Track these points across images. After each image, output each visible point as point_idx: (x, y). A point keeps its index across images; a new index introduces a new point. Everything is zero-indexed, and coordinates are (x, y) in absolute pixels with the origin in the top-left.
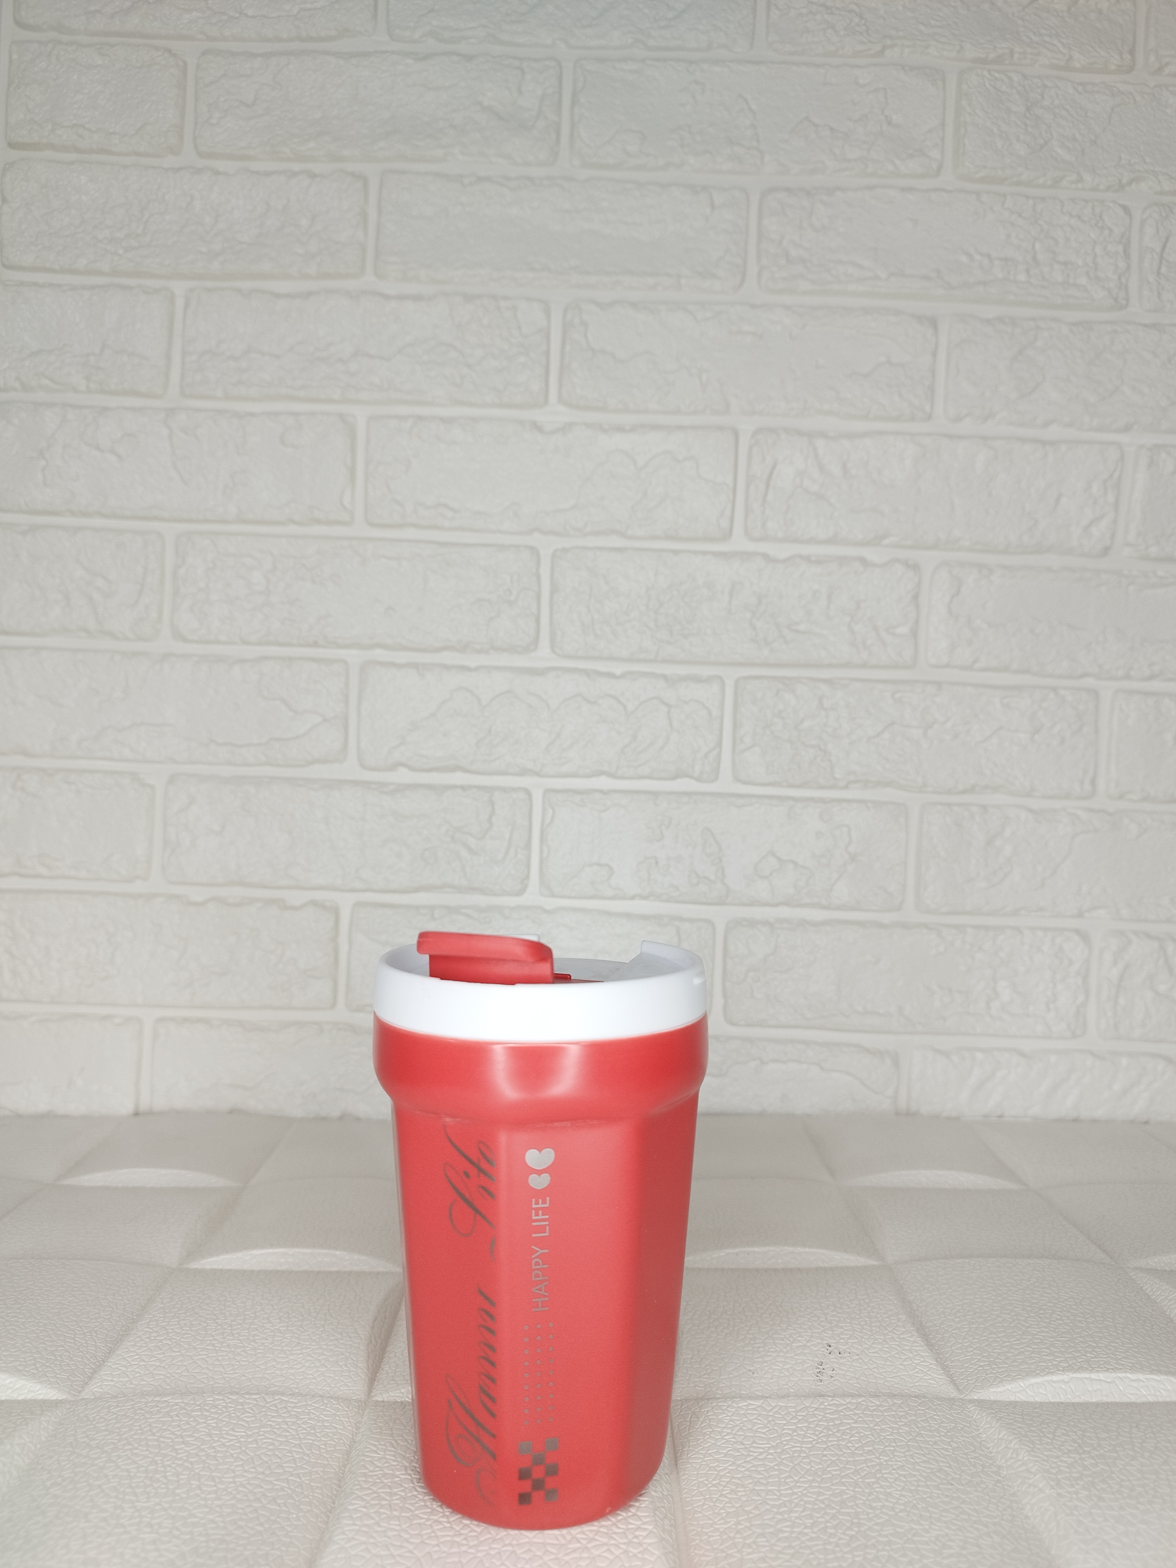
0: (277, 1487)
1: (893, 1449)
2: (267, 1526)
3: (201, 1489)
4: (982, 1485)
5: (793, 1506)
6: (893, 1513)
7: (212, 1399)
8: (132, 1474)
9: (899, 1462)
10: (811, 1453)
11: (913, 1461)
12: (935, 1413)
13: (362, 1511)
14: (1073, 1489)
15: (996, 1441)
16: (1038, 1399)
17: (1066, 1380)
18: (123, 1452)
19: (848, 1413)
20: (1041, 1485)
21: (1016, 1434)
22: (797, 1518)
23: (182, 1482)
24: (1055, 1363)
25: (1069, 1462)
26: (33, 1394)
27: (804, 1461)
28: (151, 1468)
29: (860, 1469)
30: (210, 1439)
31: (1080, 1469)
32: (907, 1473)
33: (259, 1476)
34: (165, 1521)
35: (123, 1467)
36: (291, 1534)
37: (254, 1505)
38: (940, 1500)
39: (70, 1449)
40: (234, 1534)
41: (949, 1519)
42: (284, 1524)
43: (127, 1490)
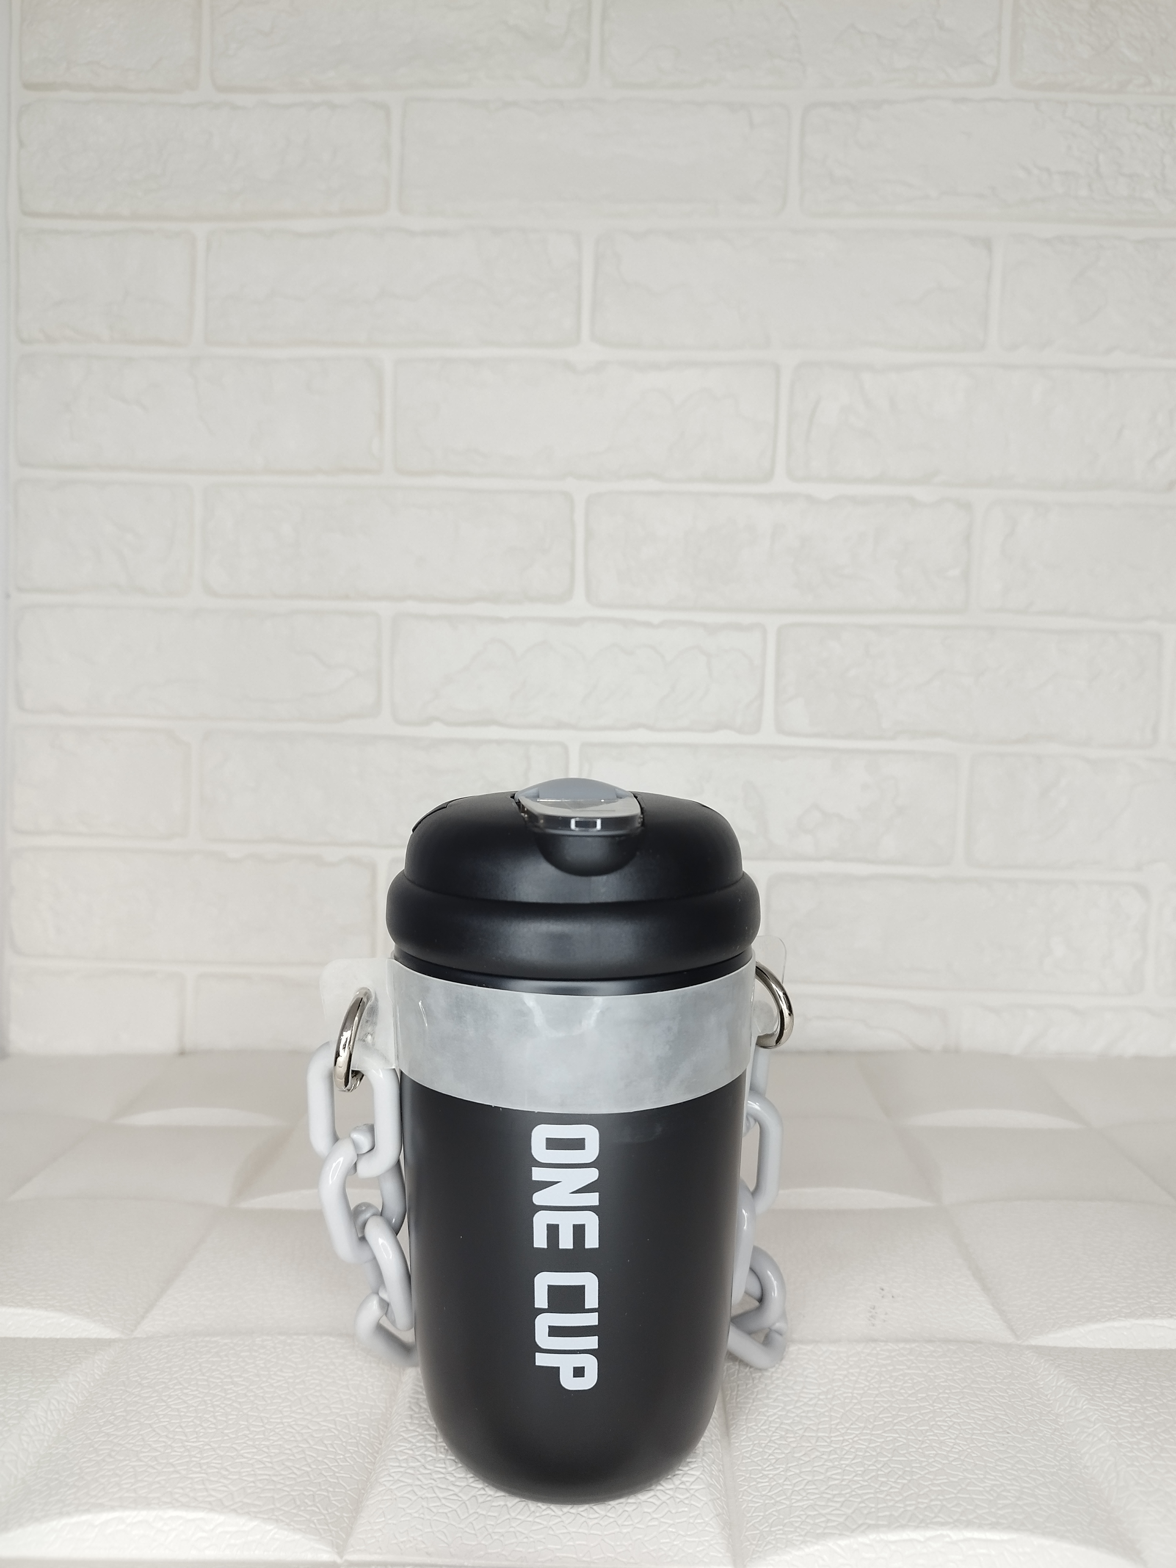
0: (324, 1428)
1: (947, 1395)
2: (314, 1467)
3: (249, 1430)
4: (1039, 1434)
5: (844, 1452)
6: (946, 1462)
7: (261, 1339)
8: (182, 1414)
9: (954, 1409)
10: (863, 1399)
11: (968, 1408)
12: (991, 1359)
13: (408, 1454)
14: (1135, 1440)
15: (1054, 1388)
16: (1099, 1346)
17: (1128, 1327)
18: (172, 1392)
19: (900, 1359)
20: (1100, 1435)
21: (1075, 1382)
22: (847, 1465)
23: (230, 1422)
24: (1117, 1309)
25: (1130, 1411)
26: (87, 1333)
27: (856, 1407)
28: (200, 1407)
29: (912, 1416)
30: (258, 1379)
31: (1142, 1419)
32: (962, 1421)
33: (308, 1417)
34: (214, 1461)
35: (173, 1407)
36: (338, 1475)
37: (301, 1445)
38: (995, 1449)
39: (123, 1388)
40: (281, 1475)
41: (1005, 1468)
42: (331, 1465)
43: (177, 1430)
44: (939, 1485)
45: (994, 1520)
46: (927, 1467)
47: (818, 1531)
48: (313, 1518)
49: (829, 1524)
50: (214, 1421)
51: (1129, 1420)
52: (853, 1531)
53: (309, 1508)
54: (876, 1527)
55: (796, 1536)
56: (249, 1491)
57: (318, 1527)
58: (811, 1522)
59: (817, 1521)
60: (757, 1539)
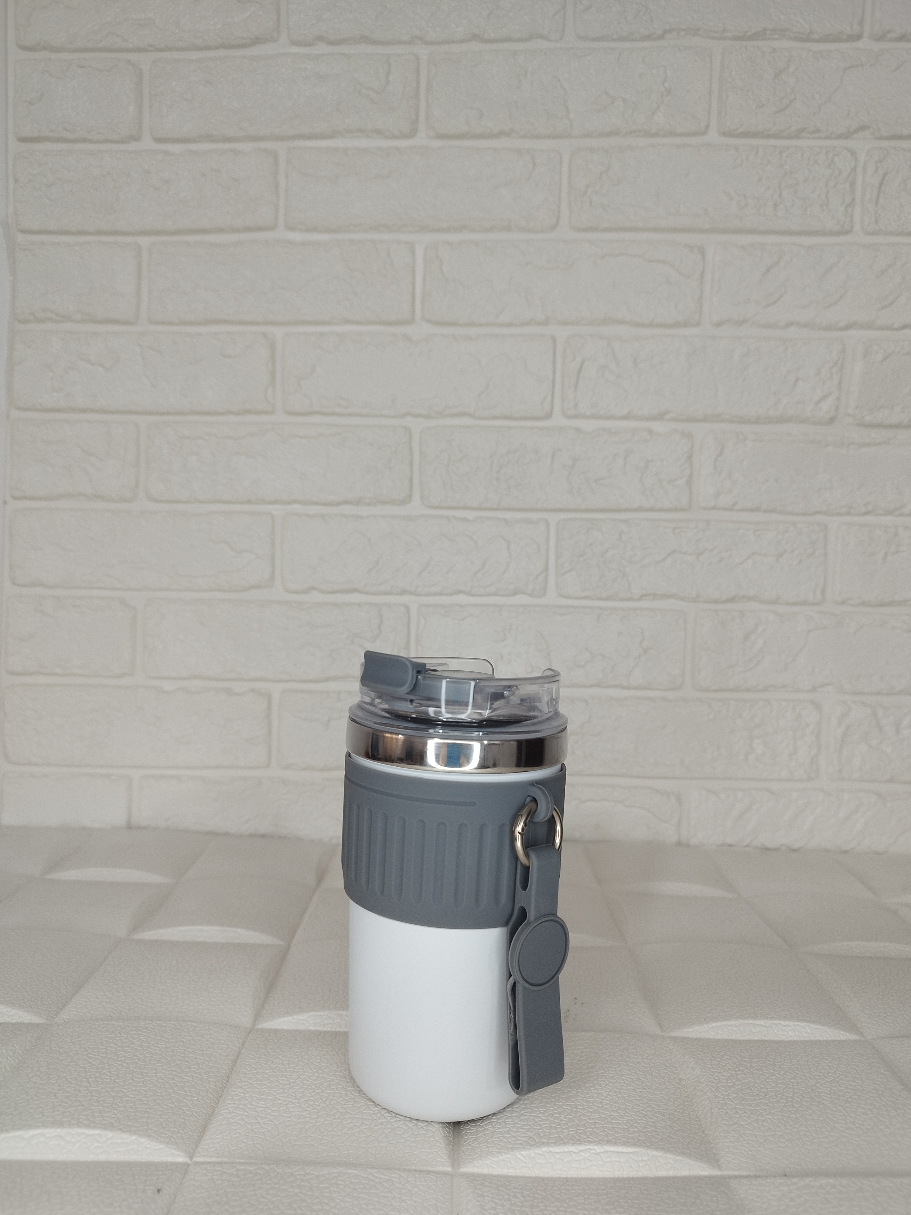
0: (185, 1080)
1: (608, 1065)
2: (176, 1104)
3: (133, 1080)
4: (666, 1090)
5: (534, 1099)
6: (601, 1105)
7: (144, 1023)
8: (87, 1070)
9: (611, 1074)
11: (621, 1074)
12: (642, 1044)
13: (241, 1096)
14: (727, 1093)
15: (681, 1063)
16: (717, 1037)
17: (737, 1025)
18: (81, 1056)
20: (705, 1091)
21: (695, 1058)
22: (535, 1107)
23: (121, 1075)
24: (732, 1013)
25: (727, 1076)
26: (22, 1019)
28: (99, 1066)
30: (141, 1048)
31: (734, 1081)
32: (615, 1081)
33: (173, 1073)
34: (107, 1099)
35: (81, 1065)
36: (193, 1109)
37: (168, 1090)
38: (634, 1098)
39: (47, 1054)
40: (154, 1108)
41: (639, 1110)
42: (187, 1103)
43: (83, 1080)
44: (593, 1119)
45: (625, 1140)
46: (587, 1109)
47: (509, 1146)
48: (173, 1135)
49: (517, 1142)
50: (109, 1074)
51: (726, 1081)
52: (532, 1146)
53: (171, 1129)
54: (548, 1144)
55: (495, 1149)
56: (131, 1118)
57: (177, 1141)
58: (506, 1141)
59: (510, 1140)
60: (469, 1151)
